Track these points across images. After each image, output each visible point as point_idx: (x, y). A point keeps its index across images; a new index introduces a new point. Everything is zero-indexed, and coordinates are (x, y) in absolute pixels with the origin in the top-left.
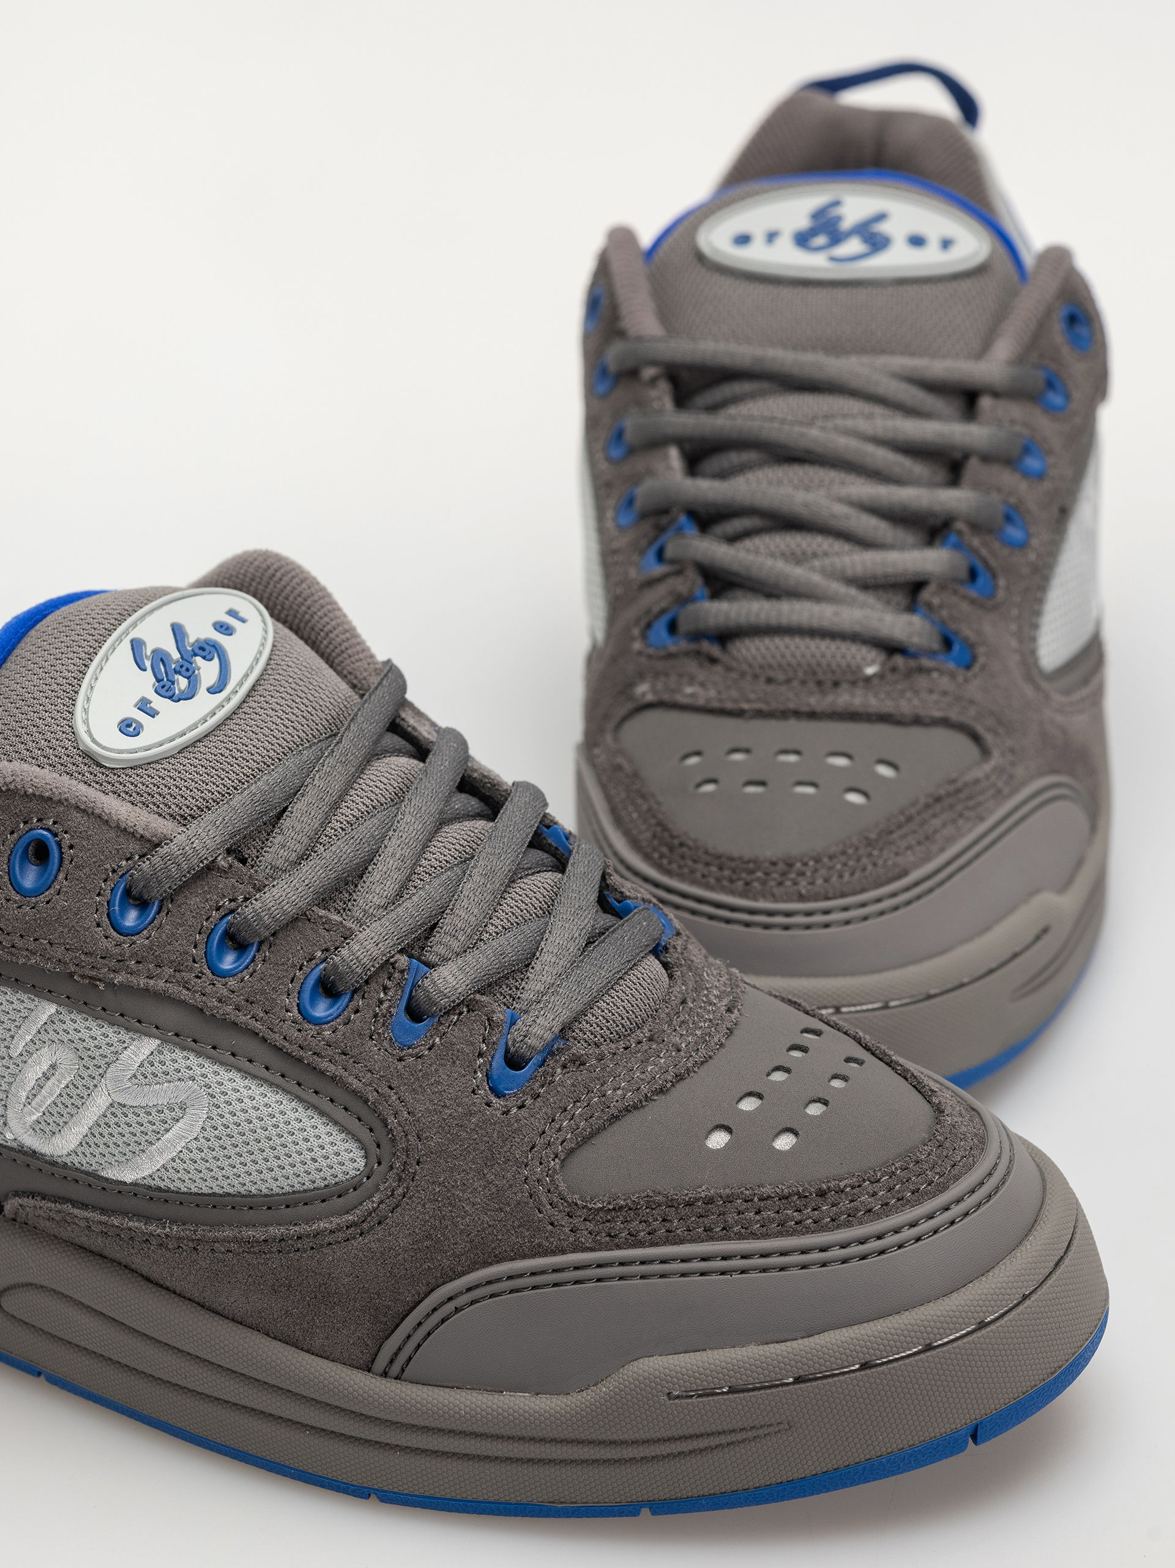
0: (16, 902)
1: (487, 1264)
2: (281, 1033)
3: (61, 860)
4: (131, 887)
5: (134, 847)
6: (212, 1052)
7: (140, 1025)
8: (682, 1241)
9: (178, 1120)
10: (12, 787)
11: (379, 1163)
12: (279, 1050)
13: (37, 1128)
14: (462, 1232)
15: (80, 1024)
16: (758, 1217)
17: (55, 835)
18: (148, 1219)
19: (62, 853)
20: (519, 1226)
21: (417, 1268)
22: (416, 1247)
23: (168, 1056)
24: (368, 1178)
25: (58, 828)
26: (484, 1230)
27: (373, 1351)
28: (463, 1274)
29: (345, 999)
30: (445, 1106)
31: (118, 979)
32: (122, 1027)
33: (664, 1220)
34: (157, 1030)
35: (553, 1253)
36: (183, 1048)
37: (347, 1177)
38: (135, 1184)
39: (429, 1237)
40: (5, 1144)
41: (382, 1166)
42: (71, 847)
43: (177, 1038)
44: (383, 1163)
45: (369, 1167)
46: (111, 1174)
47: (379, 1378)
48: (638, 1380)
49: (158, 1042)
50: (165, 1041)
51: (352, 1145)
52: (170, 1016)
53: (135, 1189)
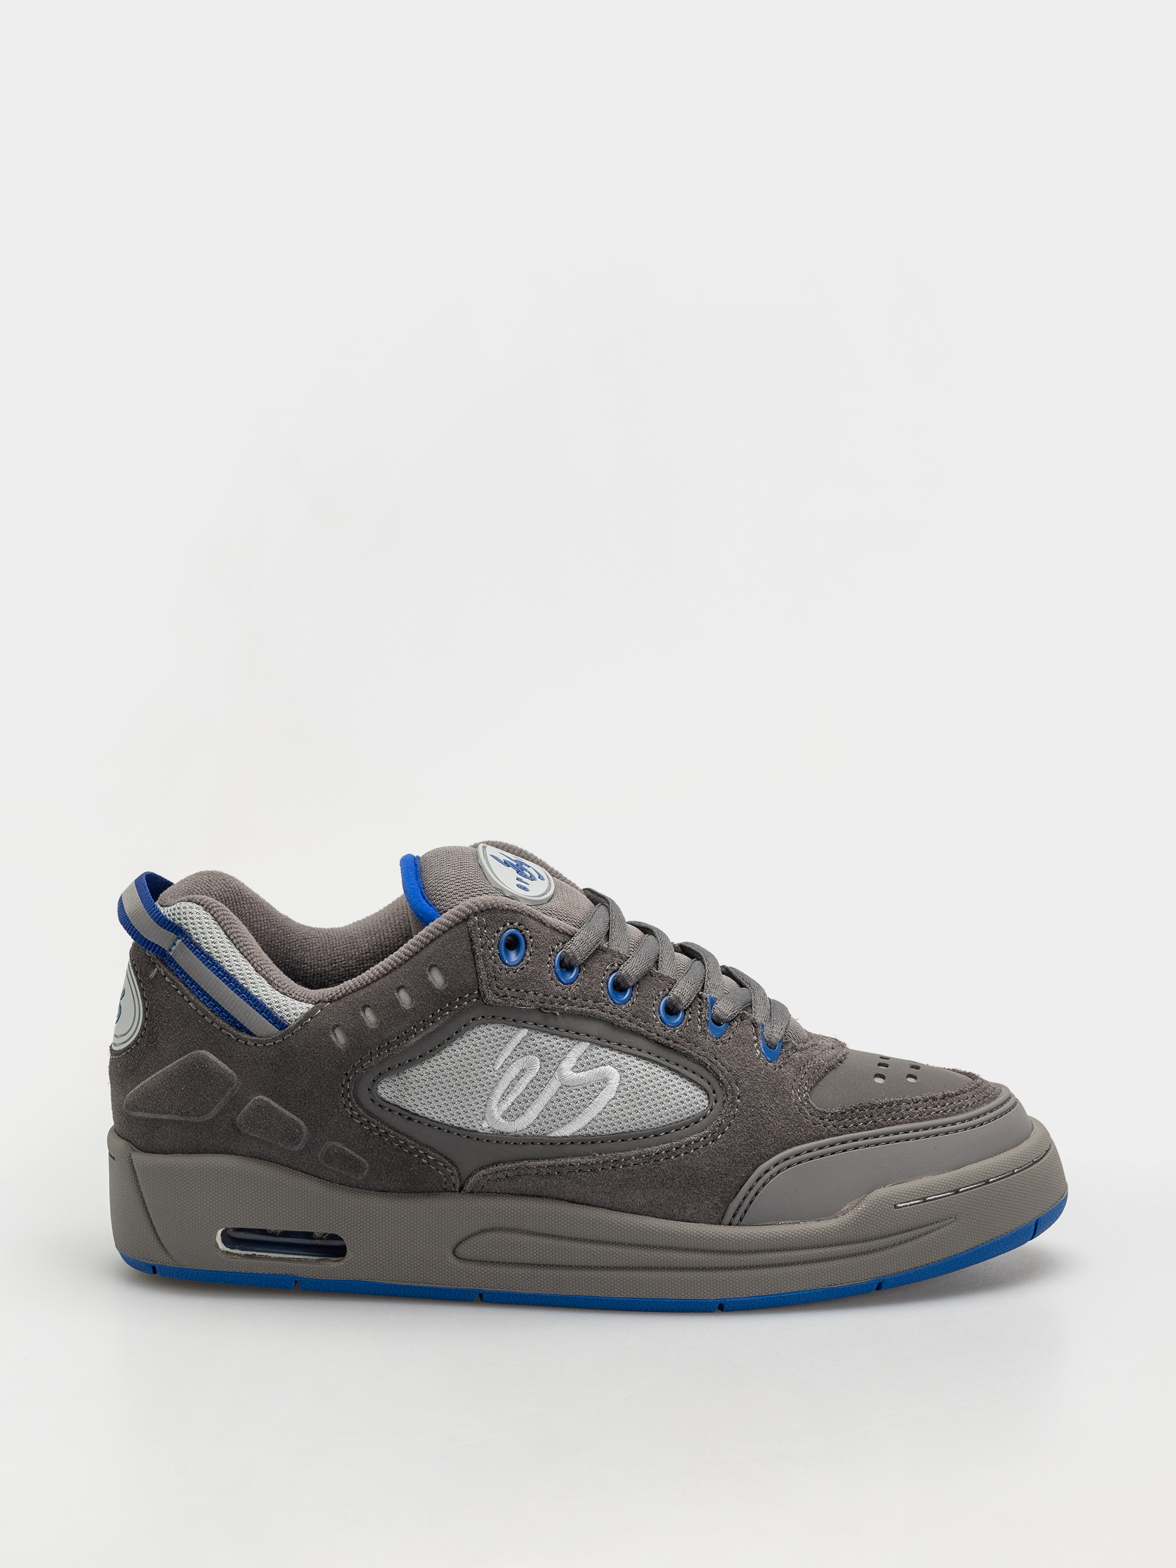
0: (506, 969)
1: (785, 1149)
2: (656, 1032)
3: (526, 944)
4: (563, 959)
5: (560, 937)
6: (618, 1047)
7: (577, 1036)
8: (883, 1126)
9: (602, 1090)
10: (495, 905)
11: (716, 1102)
12: (657, 1042)
13: (508, 1115)
14: (769, 1132)
15: (544, 1039)
16: (917, 1111)
17: (521, 932)
18: (581, 1156)
19: (526, 941)
20: (798, 1127)
21: (747, 1155)
22: (745, 1143)
23: (595, 1051)
24: (711, 1110)
25: (522, 927)
26: (780, 1130)
27: (723, 1211)
28: (772, 1156)
29: (681, 1015)
30: (747, 1066)
31: (567, 1008)
32: (567, 1037)
33: (871, 1116)
34: (588, 1037)
35: (818, 1139)
36: (603, 1046)
37: (700, 1111)
38: (573, 1136)
39: (752, 1137)
40: (483, 1131)
41: (717, 1103)
42: (531, 938)
43: (598, 1041)
44: (718, 1101)
45: (711, 1105)
46: (557, 1133)
47: (728, 1226)
48: (878, 1199)
49: (588, 1044)
50: (592, 1043)
51: (700, 1092)
52: (595, 1028)
53: (572, 1140)
